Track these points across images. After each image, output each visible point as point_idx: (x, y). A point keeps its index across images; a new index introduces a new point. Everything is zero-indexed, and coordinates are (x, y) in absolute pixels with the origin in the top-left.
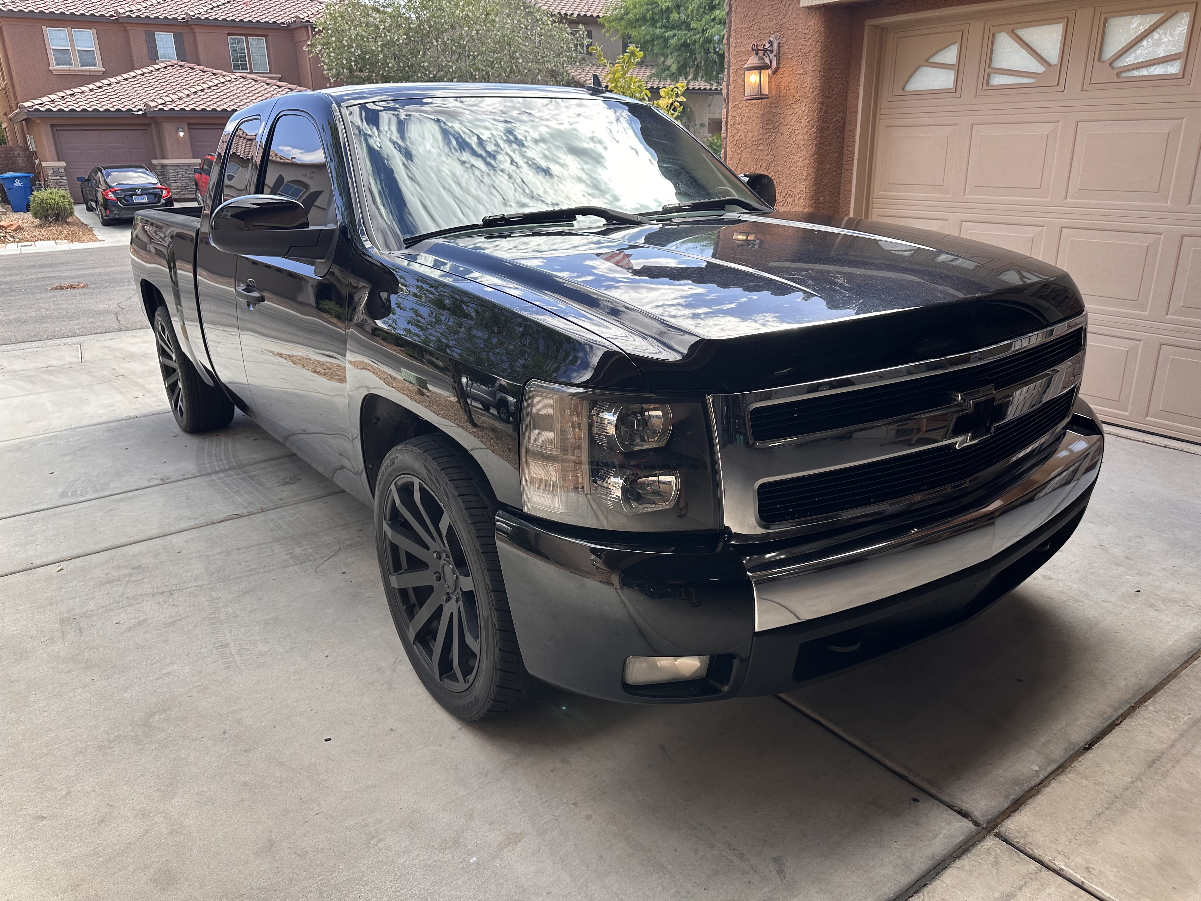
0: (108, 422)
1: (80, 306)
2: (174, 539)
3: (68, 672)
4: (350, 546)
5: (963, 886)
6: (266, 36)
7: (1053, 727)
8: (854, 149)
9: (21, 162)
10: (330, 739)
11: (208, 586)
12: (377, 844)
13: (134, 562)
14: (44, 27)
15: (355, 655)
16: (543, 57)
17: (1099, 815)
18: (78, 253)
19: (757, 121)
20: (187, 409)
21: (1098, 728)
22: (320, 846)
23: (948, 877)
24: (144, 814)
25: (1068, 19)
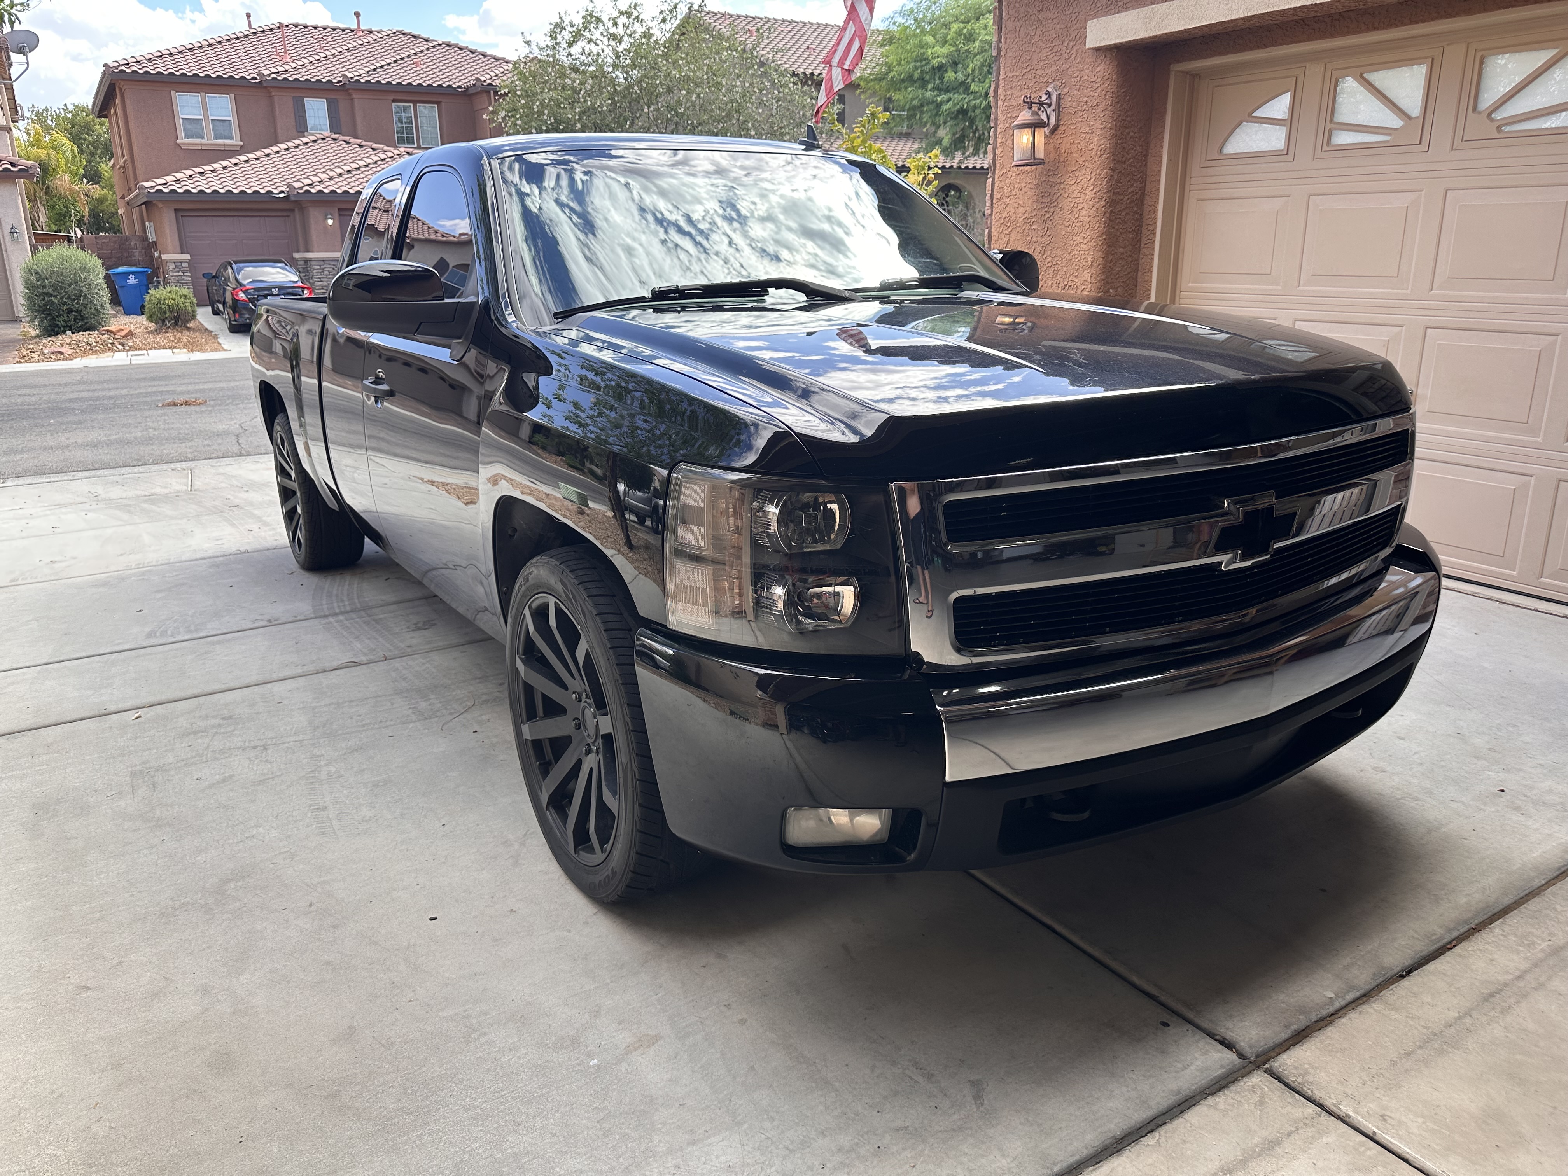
0: (214, 557)
1: (195, 425)
2: (277, 688)
3: (135, 831)
4: (487, 701)
5: (1214, 1128)
6: (438, 103)
7: (1361, 947)
8: (1155, 228)
9: (137, 255)
10: (436, 918)
11: (311, 742)
12: (478, 1039)
13: (225, 712)
14: (173, 92)
15: (478, 825)
16: (781, 128)
17: (1408, 1054)
18: (198, 364)
19: (1030, 193)
20: (306, 540)
21: (1422, 951)
22: (410, 1037)
23: (1195, 1116)
24: (205, 991)
25: (1433, 59)
